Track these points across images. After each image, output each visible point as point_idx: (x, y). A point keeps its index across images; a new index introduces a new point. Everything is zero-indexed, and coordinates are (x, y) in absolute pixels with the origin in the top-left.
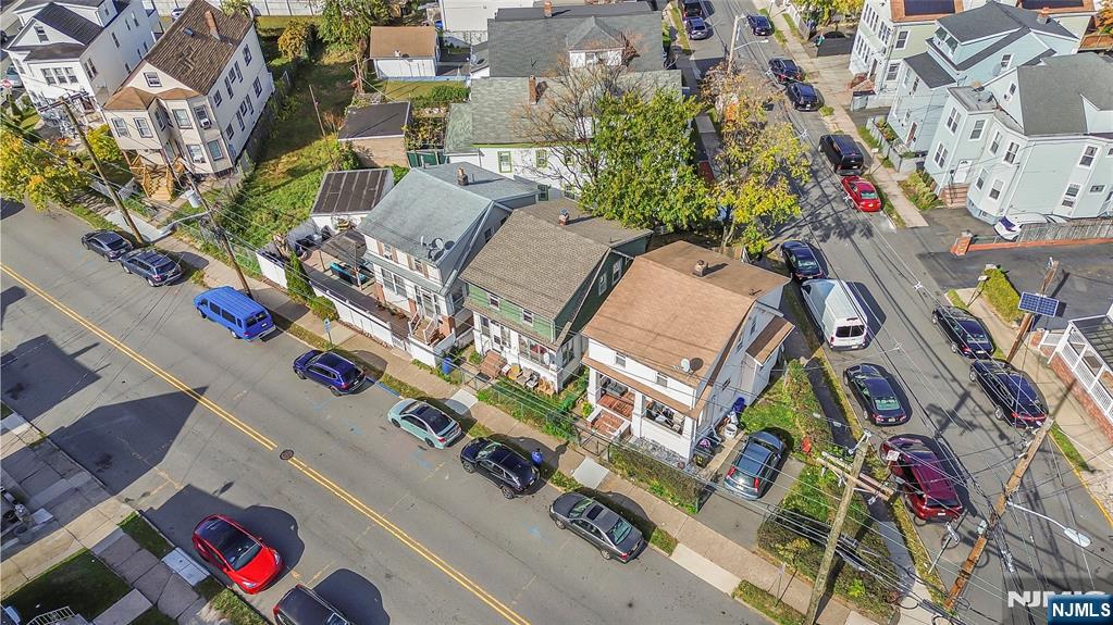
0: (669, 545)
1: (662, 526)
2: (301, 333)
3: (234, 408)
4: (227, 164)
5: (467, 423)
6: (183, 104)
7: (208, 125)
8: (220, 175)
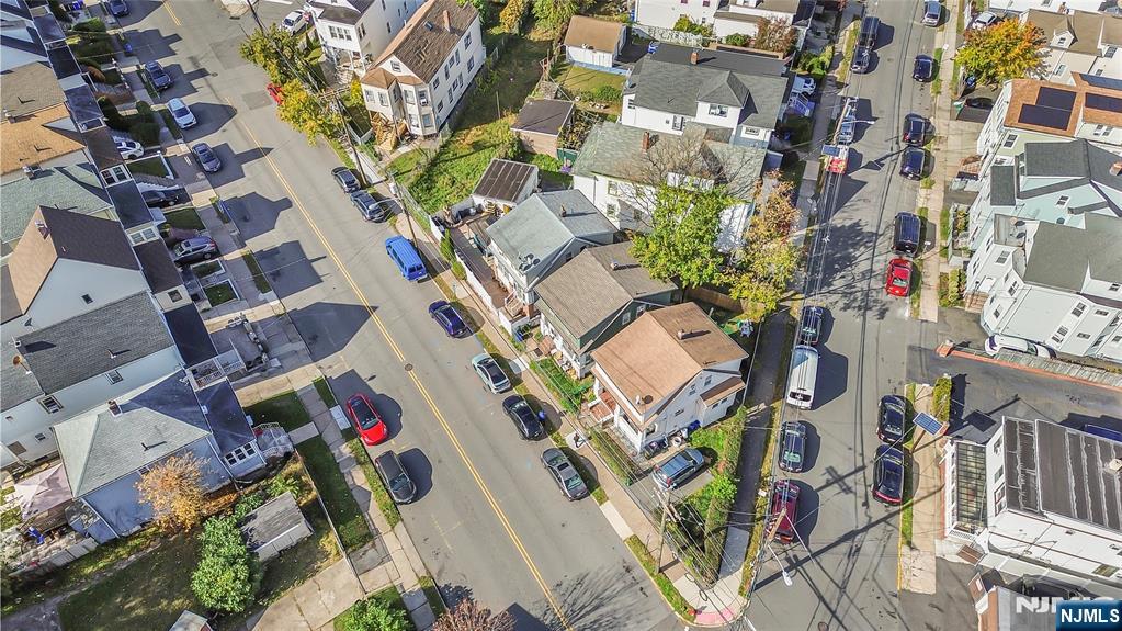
0: (602, 499)
1: (603, 487)
2: (441, 284)
3: (389, 326)
4: (433, 130)
5: (516, 381)
6: (411, 88)
7: (425, 104)
8: (427, 137)
